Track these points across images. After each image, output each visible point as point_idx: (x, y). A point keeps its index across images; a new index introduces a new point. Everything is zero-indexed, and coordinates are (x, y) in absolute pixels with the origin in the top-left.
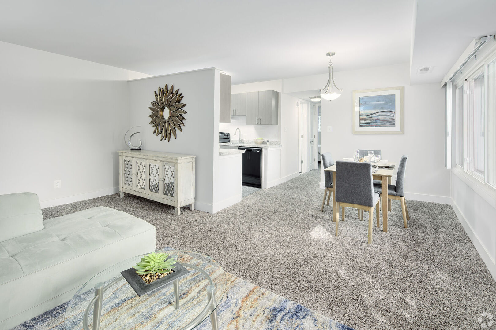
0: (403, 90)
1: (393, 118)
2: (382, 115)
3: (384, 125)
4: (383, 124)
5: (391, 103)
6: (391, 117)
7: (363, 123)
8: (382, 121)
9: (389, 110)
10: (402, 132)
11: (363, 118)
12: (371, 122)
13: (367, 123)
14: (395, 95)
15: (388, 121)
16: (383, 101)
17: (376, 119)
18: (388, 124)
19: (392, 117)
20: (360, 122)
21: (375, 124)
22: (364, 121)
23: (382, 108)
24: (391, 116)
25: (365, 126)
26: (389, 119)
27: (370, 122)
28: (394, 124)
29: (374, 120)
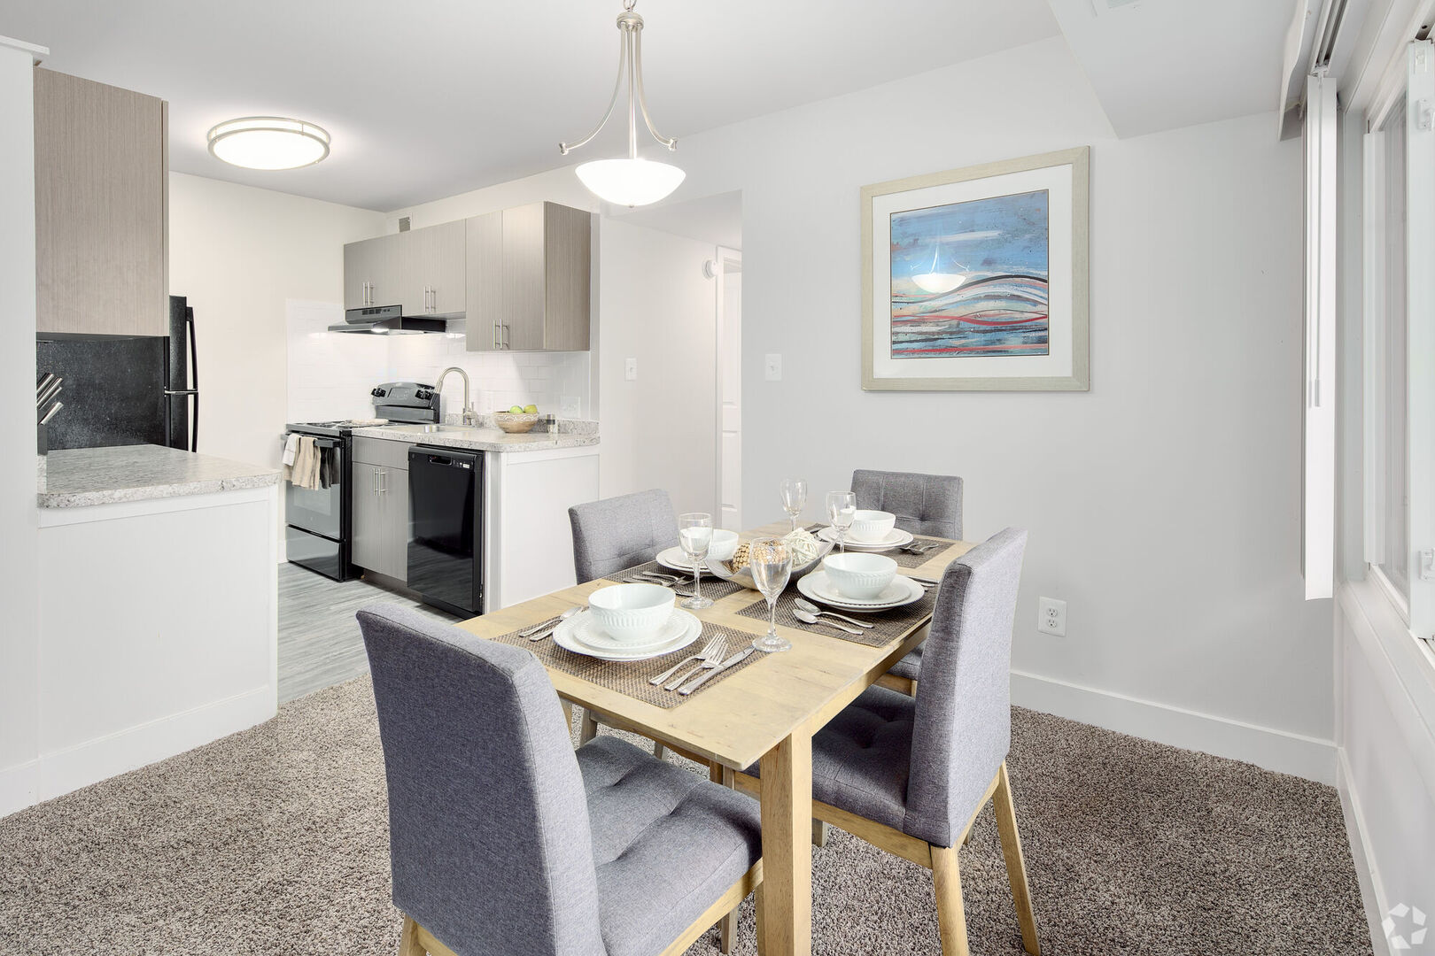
0: (1085, 162)
1: (1039, 308)
2: (989, 297)
3: (998, 346)
4: (993, 343)
5: (1028, 236)
6: (1029, 307)
7: (907, 338)
8: (988, 328)
9: (1022, 270)
10: (1083, 380)
11: (904, 312)
12: (938, 333)
13: (924, 337)
14: (1046, 192)
15: (1013, 327)
16: (992, 229)
17: (960, 318)
18: (1014, 341)
19: (1035, 303)
20: (893, 334)
21: (956, 343)
22: (907, 329)
23: (988, 263)
24: (1028, 300)
25: (914, 351)
26: (1018, 316)
27: (933, 333)
28: (1044, 341)
29: (954, 322)
